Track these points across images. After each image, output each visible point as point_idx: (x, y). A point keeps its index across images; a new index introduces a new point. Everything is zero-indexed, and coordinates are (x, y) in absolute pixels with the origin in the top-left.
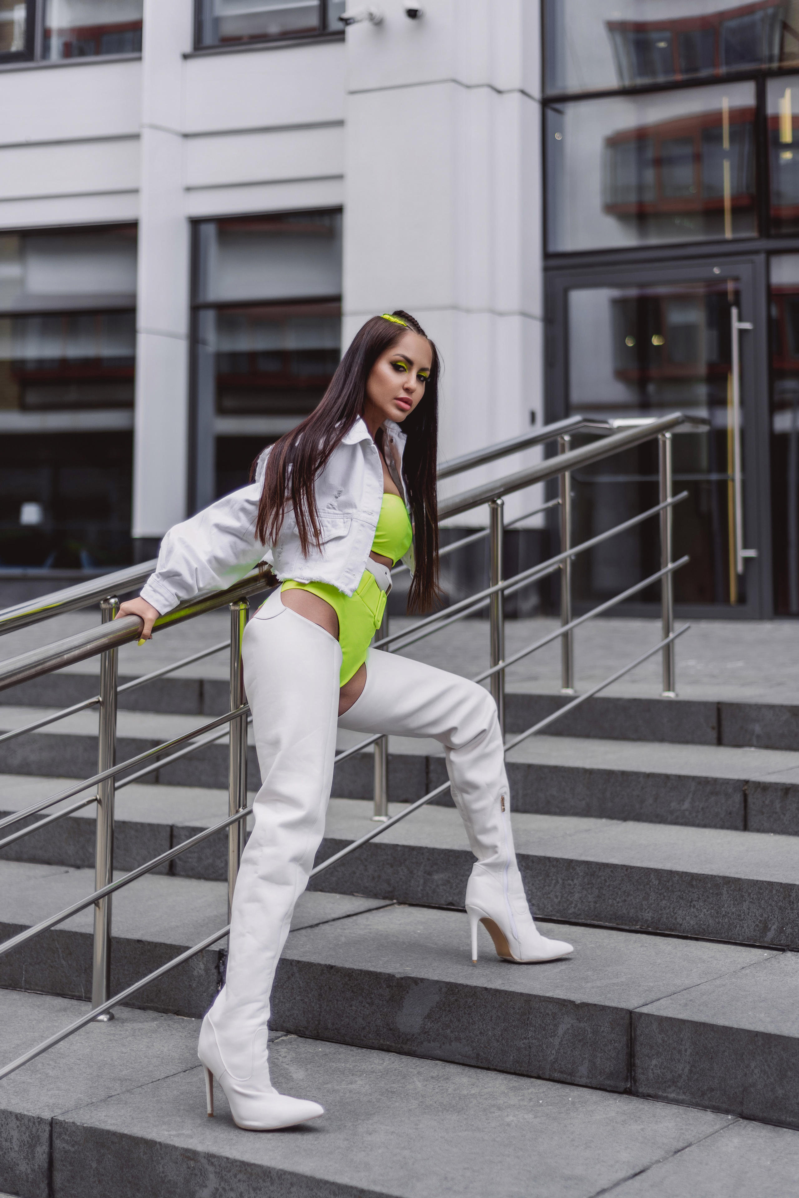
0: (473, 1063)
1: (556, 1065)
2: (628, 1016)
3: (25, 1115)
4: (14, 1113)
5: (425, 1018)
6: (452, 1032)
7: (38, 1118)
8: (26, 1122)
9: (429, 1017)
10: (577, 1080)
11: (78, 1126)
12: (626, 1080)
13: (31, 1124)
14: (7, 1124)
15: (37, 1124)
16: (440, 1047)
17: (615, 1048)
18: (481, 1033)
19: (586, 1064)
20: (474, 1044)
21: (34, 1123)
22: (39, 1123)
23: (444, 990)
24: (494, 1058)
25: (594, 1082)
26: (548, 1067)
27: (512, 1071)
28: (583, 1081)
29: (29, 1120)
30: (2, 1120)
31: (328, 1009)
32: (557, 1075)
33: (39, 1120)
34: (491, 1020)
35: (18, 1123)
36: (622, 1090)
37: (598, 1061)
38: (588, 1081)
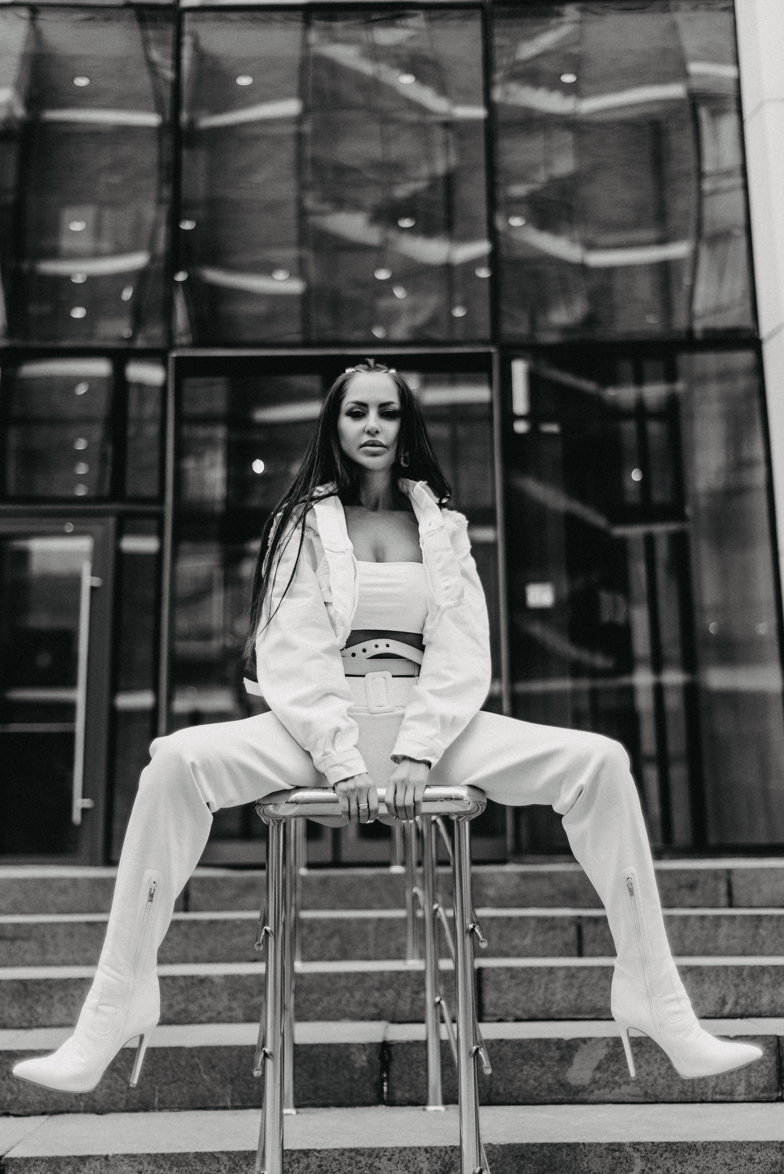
0: (642, 1099)
1: (717, 1089)
2: (776, 1040)
3: (435, 1147)
4: (423, 1147)
5: (594, 1070)
6: (621, 1078)
7: (451, 1146)
8: (437, 1152)
9: (598, 1068)
10: (737, 1098)
11: (494, 1146)
12: (778, 1090)
13: (443, 1154)
14: (416, 1159)
15: (449, 1152)
16: (610, 1092)
17: (767, 1067)
18: (648, 1074)
19: (743, 1083)
20: (642, 1085)
21: (446, 1152)
22: (452, 1151)
23: (611, 1044)
24: (661, 1093)
25: (751, 1097)
26: (710, 1091)
27: (679, 1100)
28: (741, 1098)
29: (441, 1150)
30: (410, 1156)
31: (499, 1077)
32: (718, 1097)
33: (452, 1148)
34: (656, 1062)
35: (428, 1155)
36: (774, 1099)
37: (753, 1080)
38: (746, 1097)
